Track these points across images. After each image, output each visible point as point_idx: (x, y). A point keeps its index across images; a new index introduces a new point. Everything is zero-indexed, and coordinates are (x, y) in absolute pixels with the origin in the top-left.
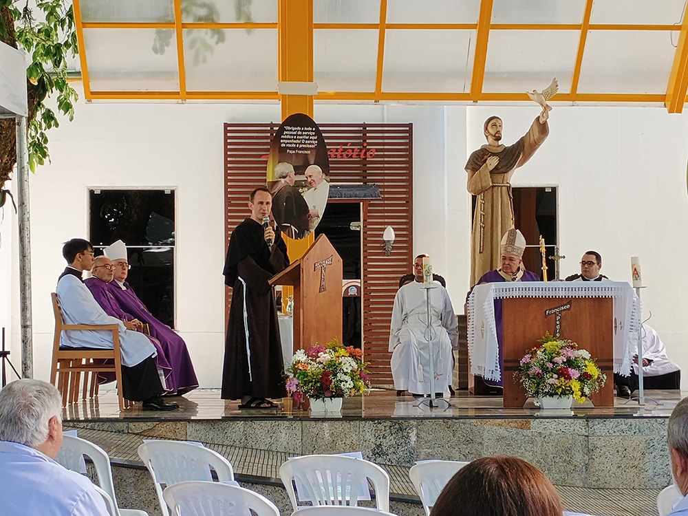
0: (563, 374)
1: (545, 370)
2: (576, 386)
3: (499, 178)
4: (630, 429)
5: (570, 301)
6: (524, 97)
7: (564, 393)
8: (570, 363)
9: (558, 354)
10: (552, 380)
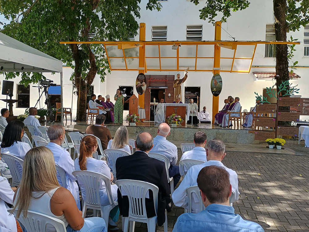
0: (175, 120)
1: (171, 119)
2: (177, 122)
3: (179, 85)
4: (181, 130)
5: (178, 107)
6: (184, 70)
7: (174, 123)
8: (176, 118)
9: (174, 116)
10: (173, 121)
